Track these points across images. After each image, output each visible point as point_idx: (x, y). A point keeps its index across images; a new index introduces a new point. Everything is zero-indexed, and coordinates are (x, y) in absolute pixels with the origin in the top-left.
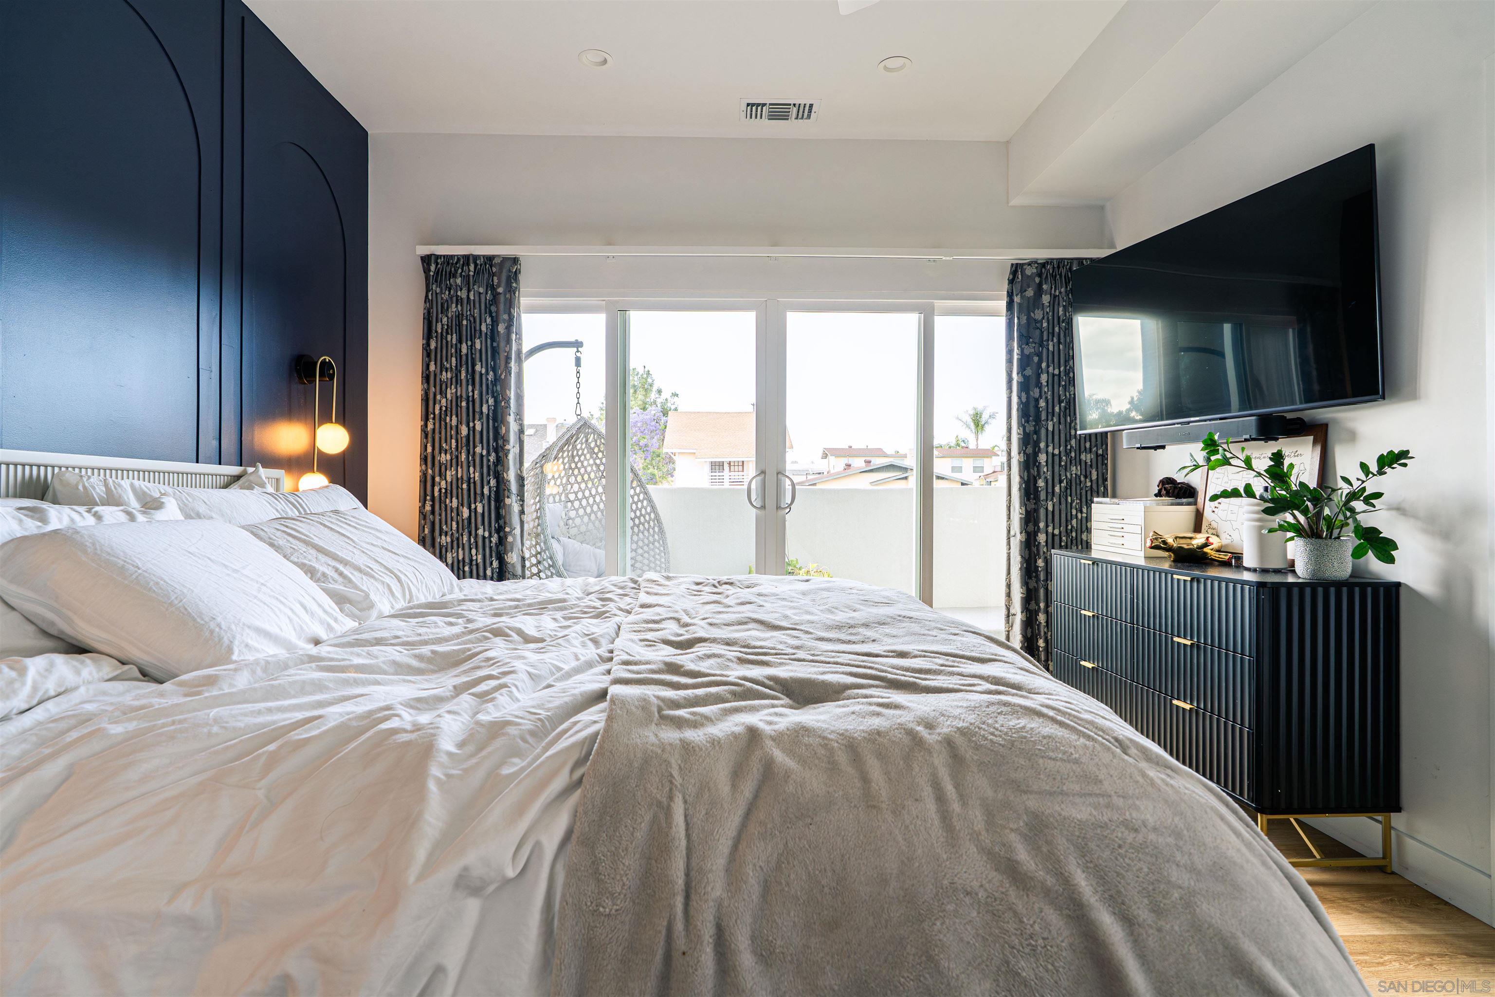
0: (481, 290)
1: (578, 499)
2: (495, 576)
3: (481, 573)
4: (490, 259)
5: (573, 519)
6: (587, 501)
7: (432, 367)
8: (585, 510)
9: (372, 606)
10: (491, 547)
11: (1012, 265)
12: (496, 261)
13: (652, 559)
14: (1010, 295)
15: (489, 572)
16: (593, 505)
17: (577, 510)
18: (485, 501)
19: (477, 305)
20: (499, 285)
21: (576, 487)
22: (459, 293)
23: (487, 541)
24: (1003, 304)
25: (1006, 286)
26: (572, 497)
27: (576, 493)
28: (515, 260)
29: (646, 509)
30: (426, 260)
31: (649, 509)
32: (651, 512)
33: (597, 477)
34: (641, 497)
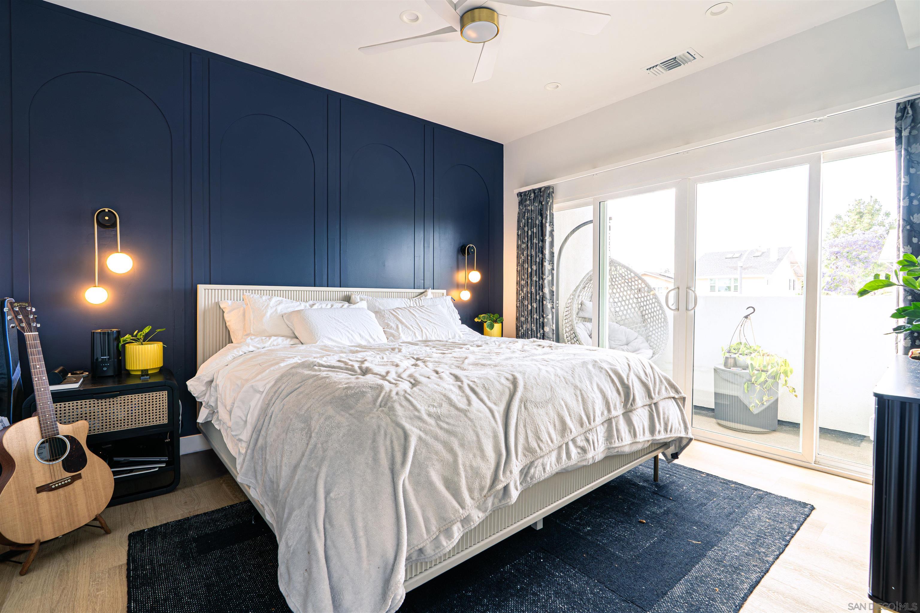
0: (537, 205)
1: (620, 302)
2: (541, 338)
3: (535, 336)
4: (540, 189)
5: (618, 312)
6: (625, 302)
7: (519, 243)
8: (624, 308)
9: (400, 338)
10: (540, 324)
11: (898, 104)
12: (543, 189)
13: (659, 337)
14: (899, 131)
15: (539, 335)
16: (628, 305)
17: (620, 307)
18: (538, 302)
19: (535, 212)
20: (543, 201)
21: (617, 295)
22: (528, 208)
23: (538, 320)
24: (892, 140)
25: (893, 124)
26: (616, 300)
27: (618, 298)
28: (548, 188)
29: (657, 308)
30: (520, 194)
31: (658, 308)
32: (659, 310)
33: (629, 290)
34: (654, 300)
